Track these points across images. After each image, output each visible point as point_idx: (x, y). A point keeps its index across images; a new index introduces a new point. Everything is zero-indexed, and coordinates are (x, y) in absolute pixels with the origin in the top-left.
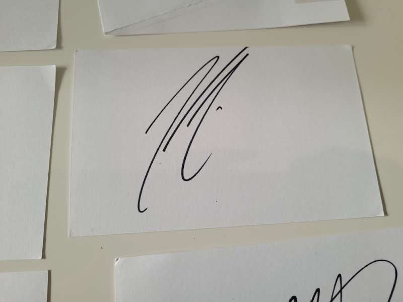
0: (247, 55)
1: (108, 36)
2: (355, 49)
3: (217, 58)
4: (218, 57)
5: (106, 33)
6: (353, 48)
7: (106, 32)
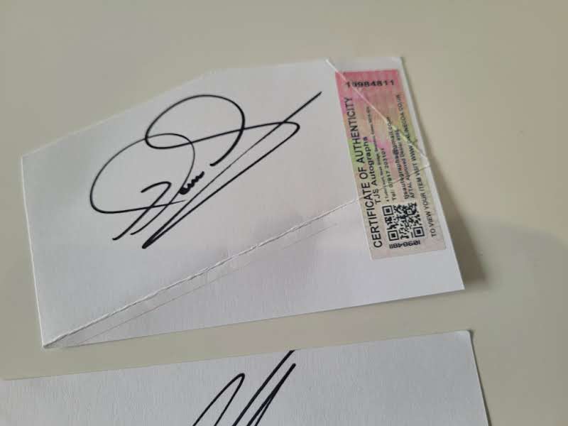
0: (294, 366)
1: (51, 350)
2: (475, 335)
3: (240, 378)
4: (242, 375)
5: (47, 346)
6: (472, 333)
7: (46, 344)
